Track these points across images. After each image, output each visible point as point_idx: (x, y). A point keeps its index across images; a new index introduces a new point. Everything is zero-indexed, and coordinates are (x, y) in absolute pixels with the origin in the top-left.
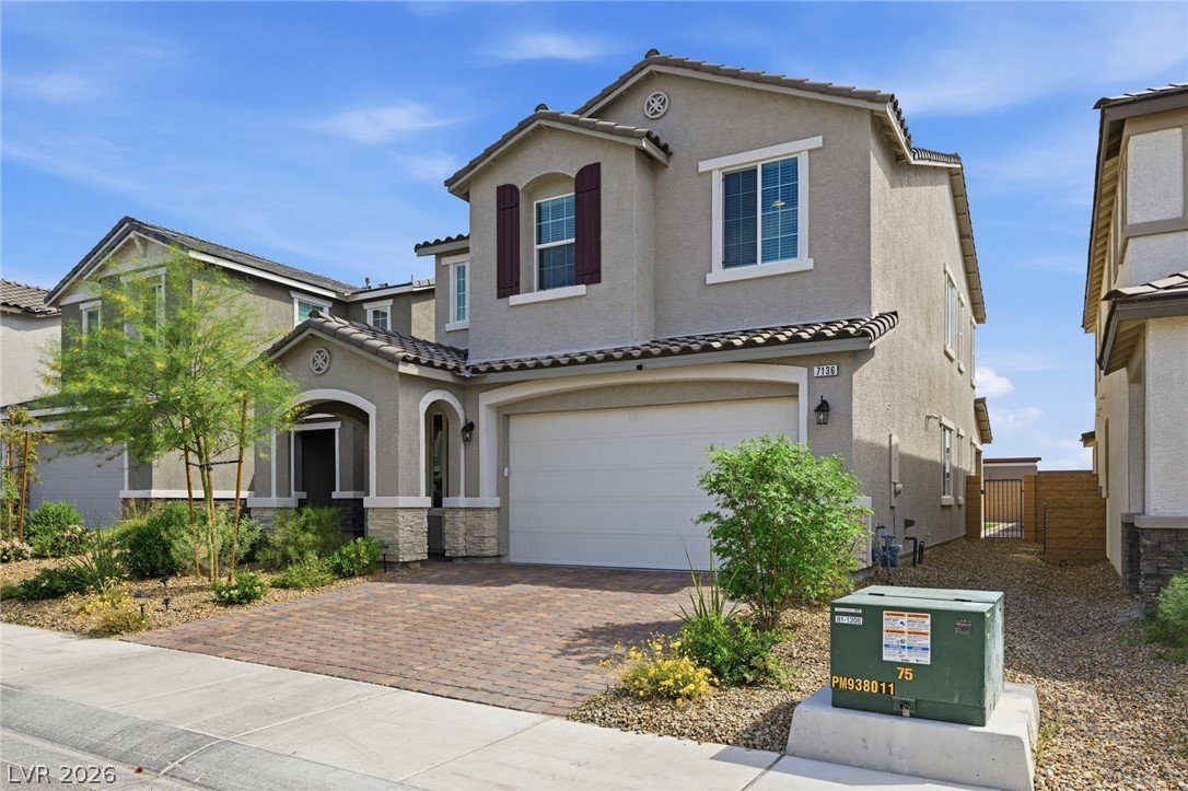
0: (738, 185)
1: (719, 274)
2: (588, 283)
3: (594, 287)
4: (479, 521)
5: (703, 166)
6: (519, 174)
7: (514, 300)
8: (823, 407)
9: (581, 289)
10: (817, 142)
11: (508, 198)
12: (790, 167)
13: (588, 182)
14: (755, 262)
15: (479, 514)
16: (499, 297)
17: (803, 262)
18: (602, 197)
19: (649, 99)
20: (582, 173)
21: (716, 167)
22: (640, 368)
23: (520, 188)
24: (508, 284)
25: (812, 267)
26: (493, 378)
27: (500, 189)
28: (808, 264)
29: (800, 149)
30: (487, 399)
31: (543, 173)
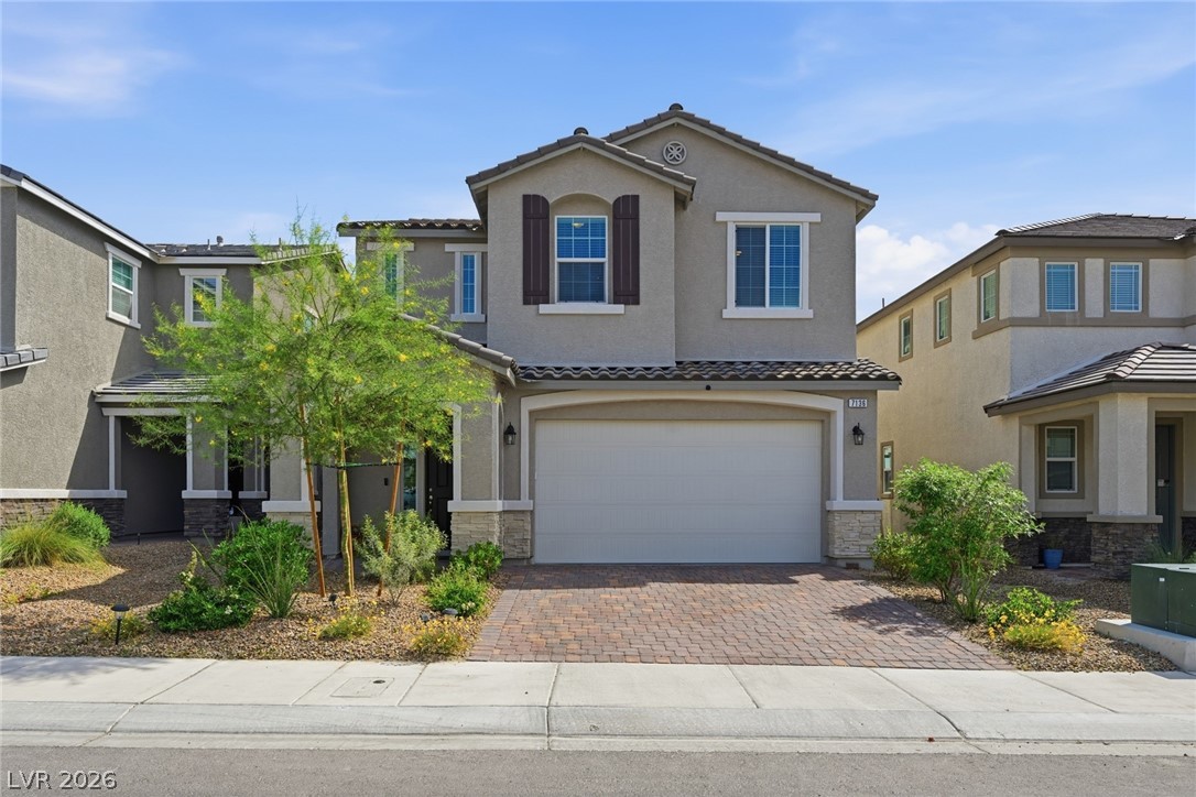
0: (749, 238)
1: (732, 311)
2: (626, 303)
3: (632, 308)
4: (521, 523)
5: (721, 217)
6: (551, 187)
7: (544, 308)
8: (857, 431)
9: (620, 309)
10: (816, 217)
11: (536, 211)
12: (794, 232)
13: (626, 212)
14: (763, 304)
15: (520, 516)
16: (526, 302)
17: (803, 311)
18: (641, 228)
19: (669, 145)
20: (617, 201)
21: (732, 219)
22: (708, 388)
23: (551, 201)
24: (535, 292)
25: (812, 317)
27: (526, 198)
28: (809, 314)
29: (804, 220)
30: (529, 404)
31: (577, 192)
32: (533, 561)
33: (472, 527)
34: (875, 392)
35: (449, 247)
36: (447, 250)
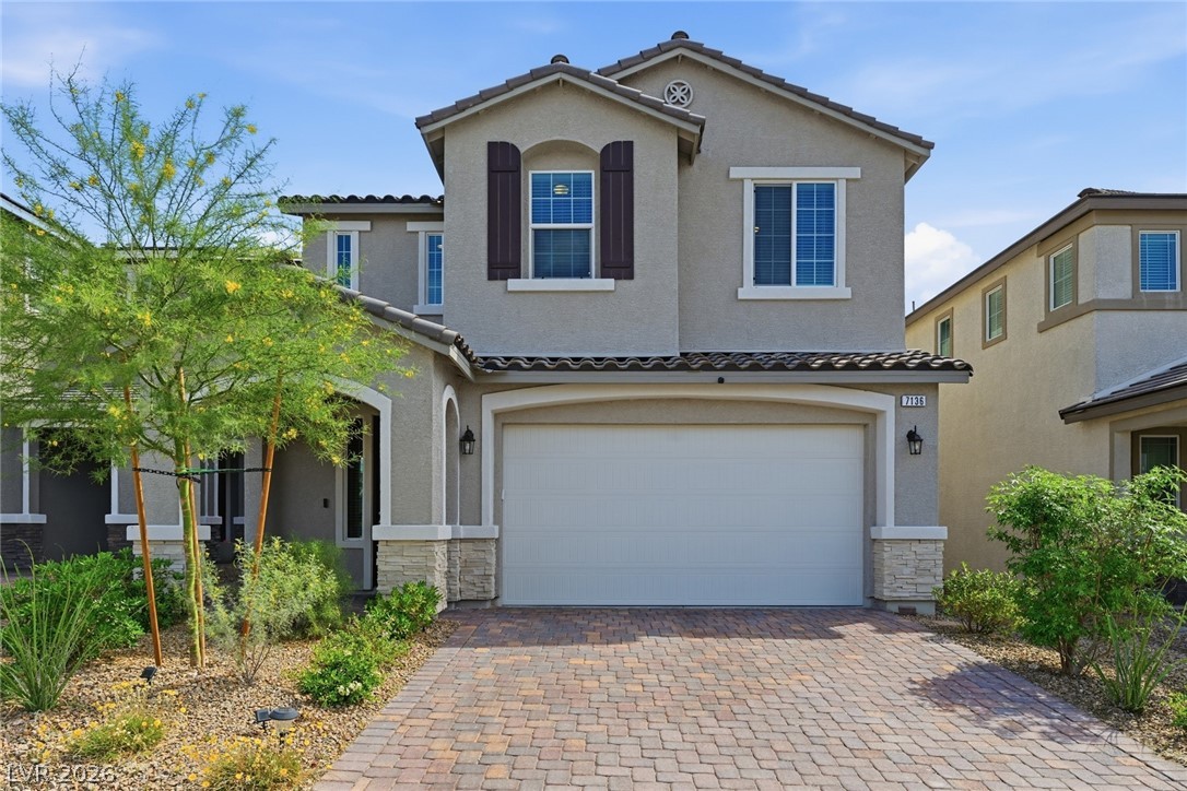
0: (771, 199)
1: (750, 290)
2: (617, 278)
3: (624, 283)
4: (481, 555)
5: (735, 173)
6: (523, 131)
7: (513, 284)
8: (912, 437)
9: (609, 284)
10: (855, 173)
11: (504, 163)
12: (827, 193)
13: (617, 162)
14: (788, 282)
15: (481, 546)
16: (492, 277)
17: (839, 289)
18: (635, 182)
19: (671, 85)
20: (606, 149)
21: (751, 175)
22: (721, 381)
23: (522, 150)
24: (503, 265)
25: (850, 297)
26: (515, 377)
27: (492, 146)
28: (846, 293)
29: (839, 176)
30: (492, 403)
31: (555, 138)
32: (499, 603)
33: (406, 562)
34: (937, 384)
35: (411, 226)
36: (408, 229)
